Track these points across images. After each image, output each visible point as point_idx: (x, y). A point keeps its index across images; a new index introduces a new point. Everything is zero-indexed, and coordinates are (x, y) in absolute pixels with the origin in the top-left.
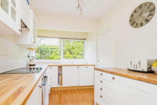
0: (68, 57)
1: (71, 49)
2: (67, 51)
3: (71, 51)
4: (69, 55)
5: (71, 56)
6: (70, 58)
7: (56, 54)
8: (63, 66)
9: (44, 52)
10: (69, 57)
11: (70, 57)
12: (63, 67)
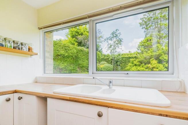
0: (153, 68)
1: (160, 55)
2: (153, 58)
3: (160, 58)
4: (155, 65)
5: (161, 66)
6: (158, 70)
7: (133, 65)
8: (49, 97)
9: (118, 63)
10: (155, 68)
11: (157, 68)
12: (48, 99)
